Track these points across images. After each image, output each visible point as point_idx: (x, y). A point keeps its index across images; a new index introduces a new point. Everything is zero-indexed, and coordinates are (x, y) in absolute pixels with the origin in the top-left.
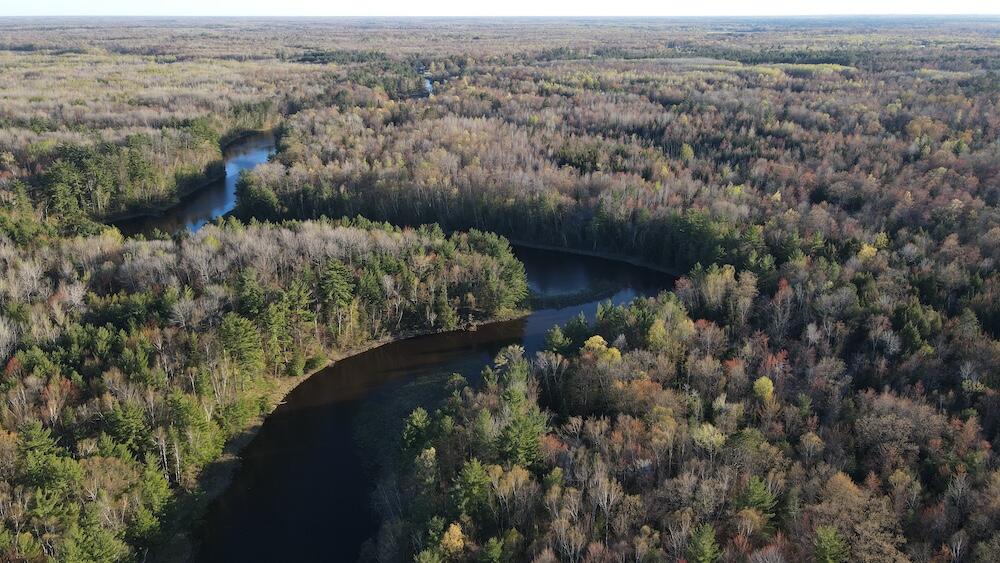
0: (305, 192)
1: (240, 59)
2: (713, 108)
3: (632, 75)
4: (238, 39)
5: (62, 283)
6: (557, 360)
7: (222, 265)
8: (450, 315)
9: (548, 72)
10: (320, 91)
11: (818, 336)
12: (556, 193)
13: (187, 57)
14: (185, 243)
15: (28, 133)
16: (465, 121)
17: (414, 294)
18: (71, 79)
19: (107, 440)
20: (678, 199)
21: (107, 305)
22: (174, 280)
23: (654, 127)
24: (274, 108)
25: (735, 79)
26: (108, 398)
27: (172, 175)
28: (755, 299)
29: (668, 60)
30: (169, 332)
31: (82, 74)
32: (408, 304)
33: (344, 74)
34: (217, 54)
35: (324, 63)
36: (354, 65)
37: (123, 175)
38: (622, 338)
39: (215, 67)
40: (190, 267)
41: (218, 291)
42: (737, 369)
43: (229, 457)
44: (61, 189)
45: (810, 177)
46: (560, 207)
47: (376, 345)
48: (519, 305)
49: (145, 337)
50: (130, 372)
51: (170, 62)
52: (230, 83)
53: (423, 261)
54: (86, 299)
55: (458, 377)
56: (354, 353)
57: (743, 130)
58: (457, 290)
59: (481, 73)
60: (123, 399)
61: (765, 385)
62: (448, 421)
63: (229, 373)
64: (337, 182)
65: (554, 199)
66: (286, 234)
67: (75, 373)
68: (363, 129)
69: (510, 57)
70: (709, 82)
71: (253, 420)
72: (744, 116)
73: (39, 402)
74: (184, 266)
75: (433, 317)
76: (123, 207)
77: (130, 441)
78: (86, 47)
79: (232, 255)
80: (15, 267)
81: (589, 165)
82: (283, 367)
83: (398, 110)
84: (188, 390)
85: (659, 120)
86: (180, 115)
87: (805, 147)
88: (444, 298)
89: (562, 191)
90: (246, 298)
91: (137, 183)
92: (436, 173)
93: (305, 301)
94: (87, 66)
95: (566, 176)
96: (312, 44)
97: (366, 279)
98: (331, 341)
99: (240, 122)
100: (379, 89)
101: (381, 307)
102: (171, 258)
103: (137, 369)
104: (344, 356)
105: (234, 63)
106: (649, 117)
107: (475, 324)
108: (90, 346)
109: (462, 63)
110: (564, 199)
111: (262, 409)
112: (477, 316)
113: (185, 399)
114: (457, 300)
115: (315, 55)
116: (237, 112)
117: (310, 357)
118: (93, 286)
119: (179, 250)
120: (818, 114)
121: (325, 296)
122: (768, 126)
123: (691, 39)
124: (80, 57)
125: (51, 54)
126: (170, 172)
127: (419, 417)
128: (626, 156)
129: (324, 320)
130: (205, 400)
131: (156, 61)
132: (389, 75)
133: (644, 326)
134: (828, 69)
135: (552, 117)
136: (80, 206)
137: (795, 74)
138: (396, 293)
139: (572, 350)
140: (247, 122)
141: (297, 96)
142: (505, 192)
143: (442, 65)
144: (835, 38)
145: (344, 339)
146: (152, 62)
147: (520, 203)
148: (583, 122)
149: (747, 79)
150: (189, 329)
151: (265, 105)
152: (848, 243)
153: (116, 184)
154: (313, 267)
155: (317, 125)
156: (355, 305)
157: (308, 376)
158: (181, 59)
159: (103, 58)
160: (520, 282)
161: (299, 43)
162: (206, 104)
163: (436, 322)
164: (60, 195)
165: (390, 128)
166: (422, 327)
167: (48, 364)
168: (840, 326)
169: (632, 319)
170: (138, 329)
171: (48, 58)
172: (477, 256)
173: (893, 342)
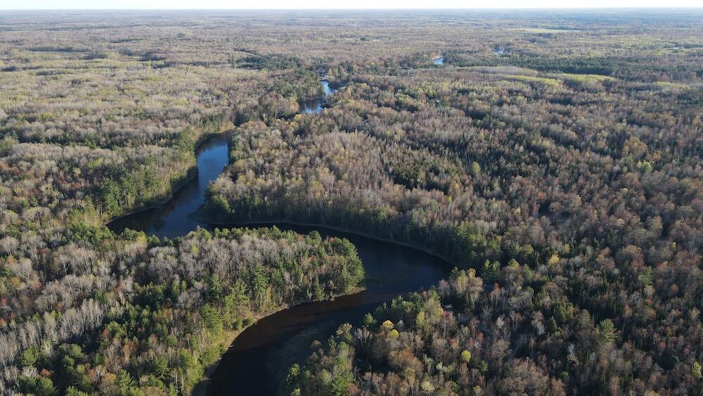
0: (244, 199)
1: (204, 64)
2: (503, 124)
3: (459, 85)
4: (203, 41)
5: (122, 277)
6: (367, 334)
7: (201, 267)
8: (320, 293)
9: (404, 82)
10: (256, 103)
11: (503, 323)
12: (388, 206)
13: (172, 63)
14: (181, 249)
15: (86, 149)
16: (344, 135)
17: (301, 281)
18: (100, 86)
19: (153, 377)
20: (458, 213)
21: (145, 292)
22: (177, 276)
23: (462, 141)
24: (227, 117)
25: (527, 89)
26: (152, 353)
27: (168, 179)
28: (481, 293)
29: (488, 68)
30: (176, 312)
31: (107, 82)
32: (297, 287)
33: (271, 83)
34: (190, 60)
35: (260, 69)
36: (279, 72)
37: (142, 185)
38: (401, 322)
39: (190, 74)
40: (185, 268)
41: (198, 285)
42: (455, 345)
43: (206, 378)
44: (109, 197)
45: (542, 195)
46: (389, 216)
47: (280, 310)
48: (359, 285)
49: (166, 314)
50: (159, 335)
51: (161, 67)
52: (199, 91)
53: (306, 262)
54: (134, 287)
55: (317, 342)
56: (268, 314)
57: (517, 146)
58: (324, 279)
59: (361, 82)
60: (158, 352)
61: (467, 355)
62: (308, 373)
63: (206, 336)
64: (264, 192)
65: (387, 210)
66: (234, 243)
67: (135, 337)
68: (280, 141)
69: (383, 62)
70: (510, 92)
71: (216, 357)
72: (522, 131)
73: (120, 353)
74: (182, 268)
75: (310, 295)
76: (142, 204)
77: (162, 376)
78: (106, 51)
79: (206, 260)
80: (96, 264)
81: (412, 180)
82: (232, 327)
83: (303, 124)
84: (187, 347)
85: (465, 135)
86: (171, 130)
87: (552, 164)
88: (317, 283)
89: (392, 204)
90: (213, 291)
91: (149, 189)
92: (321, 187)
93: (243, 291)
94: (110, 72)
95: (396, 190)
96: (252, 47)
97: (276, 274)
98: (256, 309)
99: (206, 130)
100: (293, 99)
101: (283, 289)
102: (174, 261)
103: (163, 335)
104: (263, 317)
105: (201, 69)
106: (459, 133)
107: (333, 297)
108: (139, 319)
109: (350, 69)
110: (393, 211)
111: (221, 351)
112: (334, 291)
113: (185, 352)
114: (324, 285)
115: (253, 60)
116: (205, 122)
117: (245, 318)
118: (136, 278)
119: (178, 255)
120: (569, 131)
121: (254, 285)
122: (534, 142)
123: (511, 41)
124: (103, 62)
125: (85, 58)
126: (167, 178)
127: (295, 370)
128: (437, 173)
129: (253, 298)
130: (195, 352)
131: (152, 65)
132: (300, 84)
133: (415, 313)
134: (593, 80)
135: (398, 131)
136: (119, 204)
137: (569, 84)
138: (291, 282)
139: (375, 328)
140: (211, 129)
141: (242, 107)
142: (360, 203)
143: (336, 71)
144: (613, 40)
145: (263, 308)
146: (150, 67)
147: (367, 212)
148: (418, 136)
149: (536, 90)
150: (186, 309)
151: (221, 116)
152: (547, 251)
153: (138, 192)
154: (248, 267)
155: (253, 138)
156: (269, 289)
157: (244, 329)
158: (168, 65)
159: (118, 63)
160: (360, 272)
161: (244, 47)
162: (185, 117)
163: (313, 297)
164: (109, 201)
165: (297, 140)
166: (305, 299)
167: (121, 331)
168: (518, 316)
169: (409, 310)
170: (161, 309)
171: (83, 63)
172: (336, 257)
173: (541, 329)
